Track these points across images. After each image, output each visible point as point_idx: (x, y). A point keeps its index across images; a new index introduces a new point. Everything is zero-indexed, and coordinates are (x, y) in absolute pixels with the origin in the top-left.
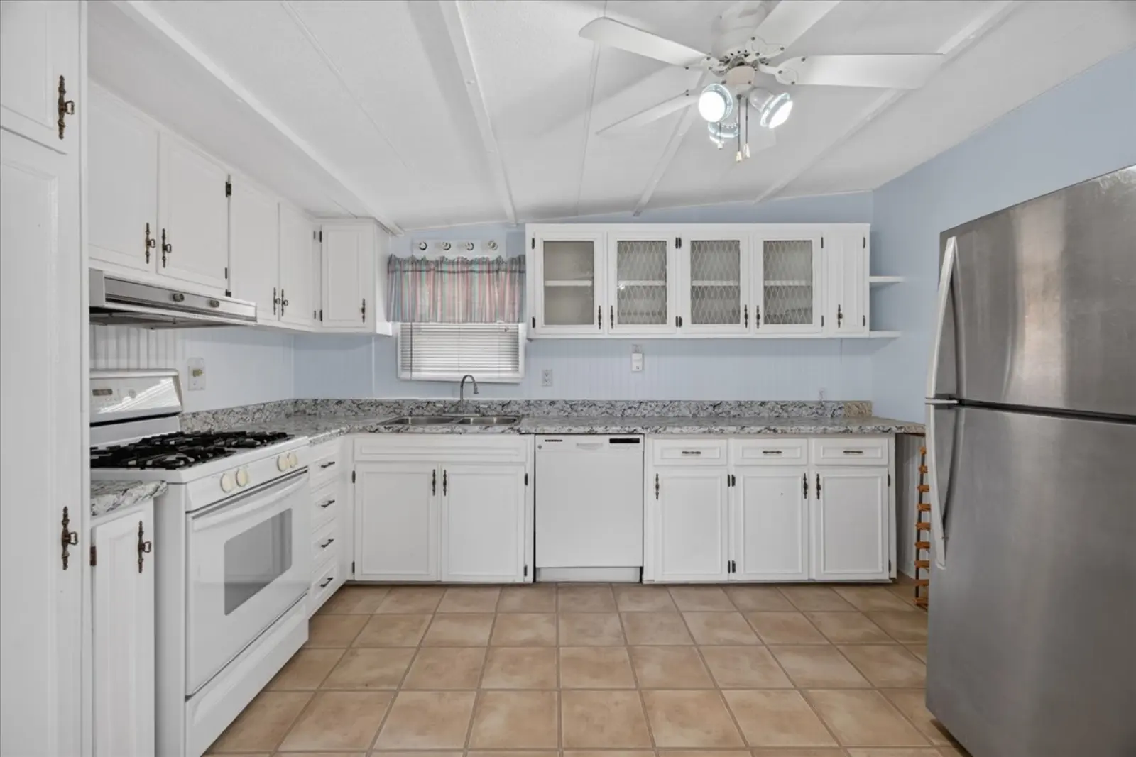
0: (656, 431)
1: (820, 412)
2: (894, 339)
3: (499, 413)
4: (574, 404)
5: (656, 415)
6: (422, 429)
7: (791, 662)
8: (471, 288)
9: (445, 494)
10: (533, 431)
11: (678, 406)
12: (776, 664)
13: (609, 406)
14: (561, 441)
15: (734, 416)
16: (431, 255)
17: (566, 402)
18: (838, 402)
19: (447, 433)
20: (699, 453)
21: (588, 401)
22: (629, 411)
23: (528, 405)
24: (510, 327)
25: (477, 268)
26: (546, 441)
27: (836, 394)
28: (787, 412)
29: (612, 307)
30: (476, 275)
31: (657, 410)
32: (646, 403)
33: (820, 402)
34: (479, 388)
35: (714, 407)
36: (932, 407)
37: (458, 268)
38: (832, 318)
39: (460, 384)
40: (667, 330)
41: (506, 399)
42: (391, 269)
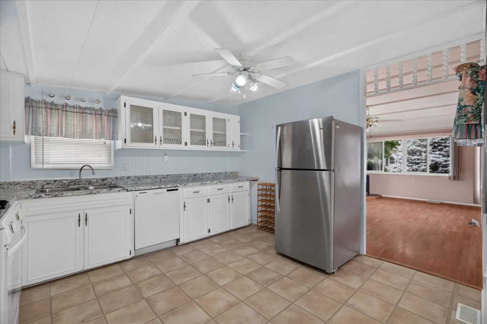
0: (185, 185)
1: (226, 175)
2: (245, 152)
3: (101, 183)
4: (140, 178)
5: (174, 180)
6: (72, 194)
7: (240, 252)
8: (85, 122)
9: (86, 225)
10: (134, 190)
11: (182, 176)
12: (236, 254)
13: (154, 178)
14: (146, 192)
15: (201, 179)
16: (58, 101)
17: (135, 177)
18: (230, 172)
19: (88, 194)
20: (198, 192)
21: (146, 176)
22: (163, 179)
23: (117, 179)
24: (106, 142)
25: (88, 112)
26: (140, 193)
27: (229, 170)
28: (216, 176)
29: (161, 136)
30: (89, 115)
31: (174, 178)
32: (170, 176)
33: (225, 172)
34: (95, 171)
35: (194, 176)
36: (277, 170)
37: (76, 110)
38: (231, 145)
39: (79, 170)
40: (182, 147)
41: (105, 177)
42: (28, 105)
